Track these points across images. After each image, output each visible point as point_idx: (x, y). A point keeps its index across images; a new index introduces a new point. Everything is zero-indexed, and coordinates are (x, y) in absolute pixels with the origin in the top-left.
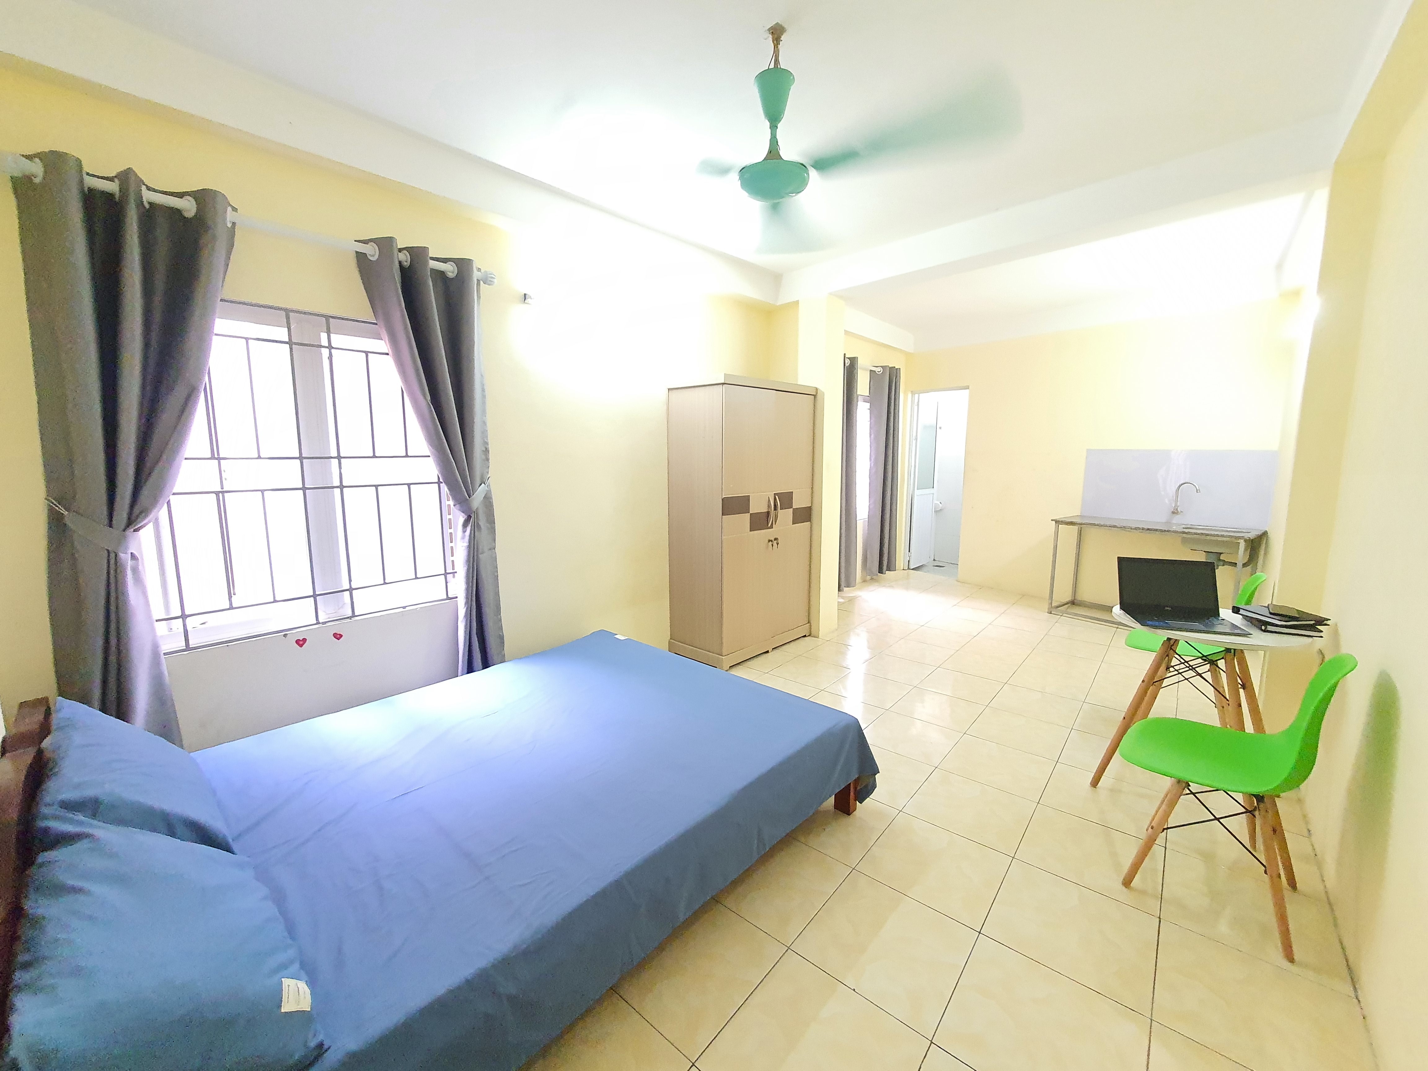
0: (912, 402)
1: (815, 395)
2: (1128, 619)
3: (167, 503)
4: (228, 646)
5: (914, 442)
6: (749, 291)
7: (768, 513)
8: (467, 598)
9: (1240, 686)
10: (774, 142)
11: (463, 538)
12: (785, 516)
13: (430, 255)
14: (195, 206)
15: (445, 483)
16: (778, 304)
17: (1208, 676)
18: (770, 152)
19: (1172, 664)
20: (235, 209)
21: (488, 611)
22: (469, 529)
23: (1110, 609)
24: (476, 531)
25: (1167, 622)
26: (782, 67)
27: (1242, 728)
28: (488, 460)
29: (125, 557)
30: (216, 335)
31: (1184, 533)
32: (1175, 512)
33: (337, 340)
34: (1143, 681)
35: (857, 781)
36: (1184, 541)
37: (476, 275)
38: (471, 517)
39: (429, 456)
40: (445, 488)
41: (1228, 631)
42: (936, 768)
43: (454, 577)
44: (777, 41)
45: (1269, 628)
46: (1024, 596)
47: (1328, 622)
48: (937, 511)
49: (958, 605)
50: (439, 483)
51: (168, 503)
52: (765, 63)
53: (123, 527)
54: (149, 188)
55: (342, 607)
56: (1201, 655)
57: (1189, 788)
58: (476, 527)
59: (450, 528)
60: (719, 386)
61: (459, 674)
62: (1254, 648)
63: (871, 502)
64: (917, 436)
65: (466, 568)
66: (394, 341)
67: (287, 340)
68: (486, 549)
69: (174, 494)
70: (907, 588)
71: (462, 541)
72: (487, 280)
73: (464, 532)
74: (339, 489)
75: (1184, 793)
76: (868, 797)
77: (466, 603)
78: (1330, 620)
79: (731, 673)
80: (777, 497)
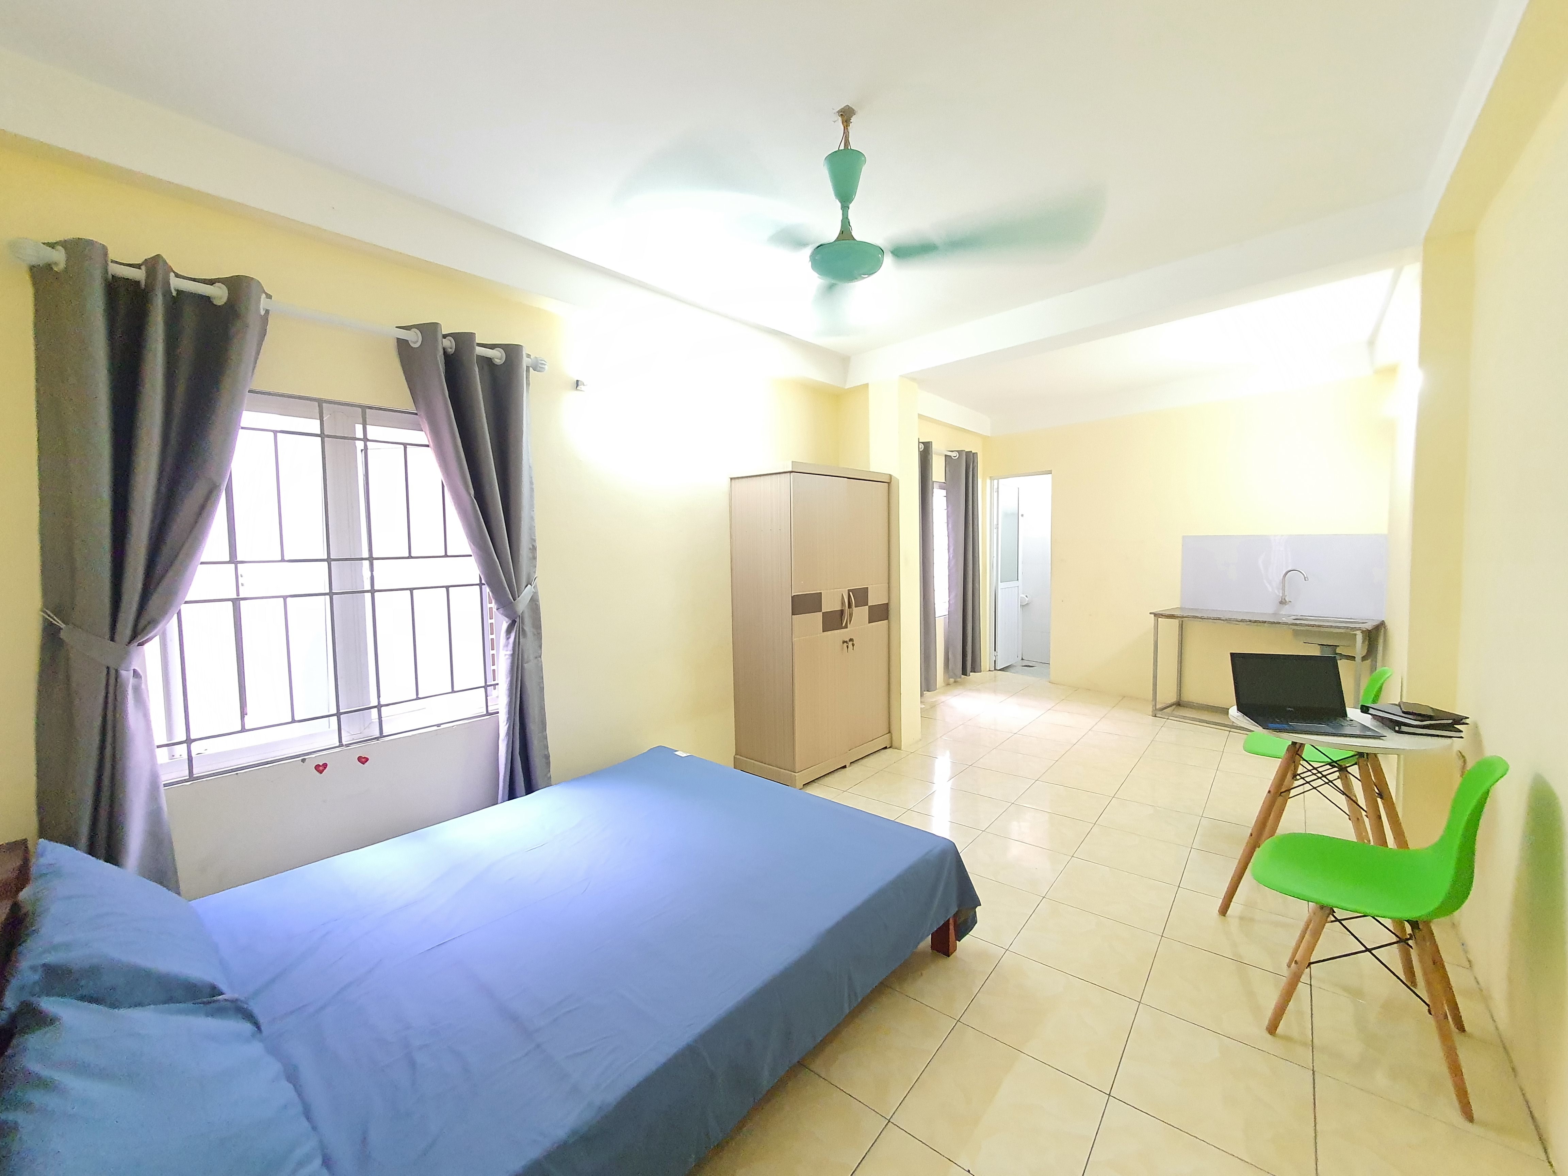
0: (991, 487)
1: (889, 483)
2: (1248, 722)
3: (177, 613)
4: (237, 774)
5: (995, 531)
6: (816, 374)
7: (842, 612)
8: (509, 713)
9: (1377, 795)
10: (846, 222)
11: (507, 645)
12: (861, 614)
13: (478, 341)
14: (227, 294)
15: (488, 585)
16: (846, 388)
17: (1338, 783)
18: (842, 232)
19: (1299, 772)
20: (269, 297)
21: (533, 728)
22: (513, 635)
23: (1225, 711)
24: (521, 637)
25: (1291, 725)
26: (852, 148)
27: (1384, 843)
28: (535, 558)
29: (126, 675)
30: (242, 428)
31: (1296, 625)
32: (1283, 602)
33: (373, 432)
34: (1269, 792)
35: (956, 916)
36: (1296, 633)
37: (526, 361)
38: (516, 622)
39: (471, 556)
40: (487, 589)
41: (1358, 733)
42: (1044, 897)
43: (495, 689)
44: (846, 122)
45: (1404, 729)
46: (1125, 697)
47: (1467, 721)
48: (1023, 605)
49: (1052, 709)
50: (481, 585)
51: (179, 614)
52: (835, 144)
53: (127, 640)
54: (177, 276)
55: (368, 727)
56: (1330, 761)
57: (1334, 914)
58: (521, 633)
59: (492, 634)
60: (786, 474)
61: (500, 800)
62: (1387, 751)
63: (952, 596)
64: (998, 524)
65: (509, 679)
66: (436, 433)
67: (319, 433)
68: (532, 657)
69: (186, 602)
70: (995, 691)
71: (505, 648)
72: (537, 367)
73: (508, 639)
74: (370, 594)
75: (1329, 919)
76: (968, 934)
77: (509, 719)
78: (1468, 718)
79: (807, 792)
80: (851, 593)
